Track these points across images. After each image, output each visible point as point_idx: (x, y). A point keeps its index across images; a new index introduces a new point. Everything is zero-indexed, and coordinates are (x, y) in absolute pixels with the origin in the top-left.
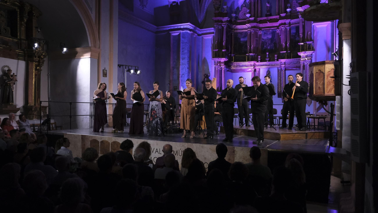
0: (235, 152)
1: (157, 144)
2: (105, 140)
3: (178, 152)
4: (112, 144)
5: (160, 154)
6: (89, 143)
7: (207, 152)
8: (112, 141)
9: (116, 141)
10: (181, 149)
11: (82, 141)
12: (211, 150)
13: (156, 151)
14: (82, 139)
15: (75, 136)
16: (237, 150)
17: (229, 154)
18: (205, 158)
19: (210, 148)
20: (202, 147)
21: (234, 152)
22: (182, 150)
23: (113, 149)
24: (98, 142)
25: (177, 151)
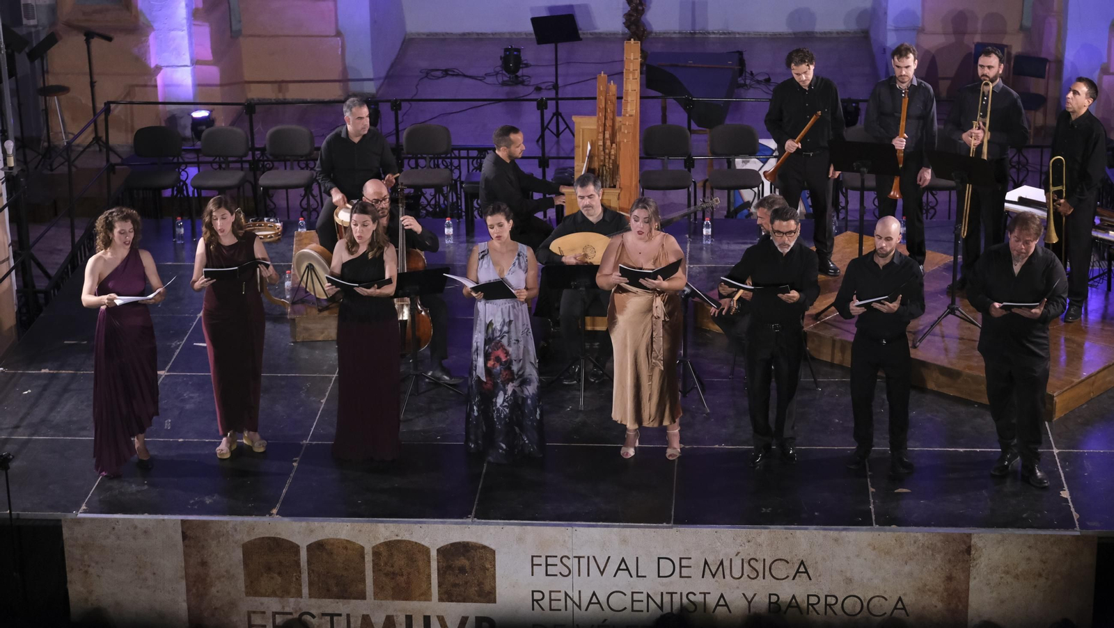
0: (973, 552)
1: (624, 541)
2: (331, 536)
3: (726, 564)
4: (376, 553)
5: (638, 576)
6: (238, 554)
7: (858, 556)
8: (378, 542)
9: (399, 541)
10: (738, 553)
11: (186, 546)
12: (874, 549)
13: (619, 569)
14: (185, 537)
15: (136, 527)
16: (980, 544)
17: (950, 561)
18: (849, 581)
19: (869, 545)
20: (836, 540)
21: (968, 551)
22: (742, 555)
23: (387, 575)
24: (295, 549)
25: (722, 563)
